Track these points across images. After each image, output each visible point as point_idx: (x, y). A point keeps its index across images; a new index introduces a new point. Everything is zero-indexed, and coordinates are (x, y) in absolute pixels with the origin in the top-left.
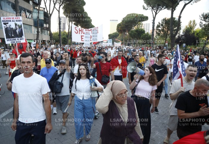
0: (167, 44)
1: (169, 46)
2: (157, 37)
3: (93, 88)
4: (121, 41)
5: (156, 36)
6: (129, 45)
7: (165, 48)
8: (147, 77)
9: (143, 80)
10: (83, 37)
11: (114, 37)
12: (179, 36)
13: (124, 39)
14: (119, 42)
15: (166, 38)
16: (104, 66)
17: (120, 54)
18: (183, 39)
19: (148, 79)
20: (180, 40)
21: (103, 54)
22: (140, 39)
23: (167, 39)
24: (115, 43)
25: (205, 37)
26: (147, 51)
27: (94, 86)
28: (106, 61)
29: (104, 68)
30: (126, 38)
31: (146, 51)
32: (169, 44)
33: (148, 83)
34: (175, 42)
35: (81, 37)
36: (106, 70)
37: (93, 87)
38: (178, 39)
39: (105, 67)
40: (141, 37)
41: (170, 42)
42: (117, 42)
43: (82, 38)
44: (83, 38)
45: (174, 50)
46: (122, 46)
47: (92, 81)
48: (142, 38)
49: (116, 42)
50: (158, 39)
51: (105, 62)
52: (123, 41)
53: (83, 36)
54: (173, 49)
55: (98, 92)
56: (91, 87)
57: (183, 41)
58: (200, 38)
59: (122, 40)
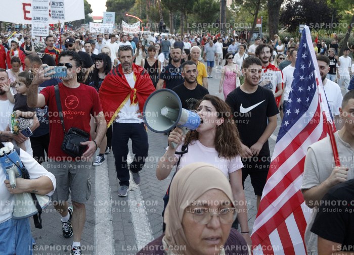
0: (259, 26)
1: (265, 30)
2: (236, 7)
3: (14, 186)
4: (142, 19)
5: (232, 6)
6: (161, 29)
7: (255, 35)
8: (209, 130)
9: (198, 142)
10: (27, 8)
11: (122, 9)
12: (289, 4)
13: (149, 13)
14: (135, 21)
15: (258, 9)
16: (71, 98)
17: (127, 59)
18: (300, 14)
19: (211, 136)
20: (294, 16)
21: (70, 57)
22: (191, 13)
23: (260, 13)
24: (125, 25)
25: (351, 8)
26: (214, 47)
27: (16, 176)
28: (79, 80)
29: (71, 106)
30: (153, 10)
31: (211, 46)
32: (264, 25)
33: (212, 150)
34: (280, 20)
35: (24, 9)
36: (77, 110)
37: (13, 181)
38: (287, 12)
39: (75, 103)
40: (194, 6)
41: (267, 21)
42: (130, 21)
43: (25, 12)
44: (29, 12)
45: (276, 40)
46: (142, 32)
47: (7, 161)
48: (197, 11)
49: (127, 22)
50: (237, 13)
51: (77, 85)
52: (147, 20)
53: (30, 5)
54: (274, 40)
55: (34, 196)
56: (7, 183)
57: (299, 18)
58: (341, 9)
59: (143, 17)
